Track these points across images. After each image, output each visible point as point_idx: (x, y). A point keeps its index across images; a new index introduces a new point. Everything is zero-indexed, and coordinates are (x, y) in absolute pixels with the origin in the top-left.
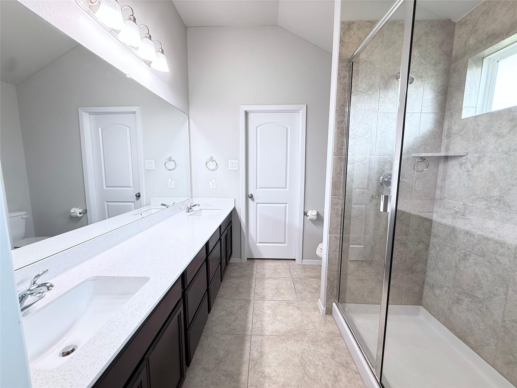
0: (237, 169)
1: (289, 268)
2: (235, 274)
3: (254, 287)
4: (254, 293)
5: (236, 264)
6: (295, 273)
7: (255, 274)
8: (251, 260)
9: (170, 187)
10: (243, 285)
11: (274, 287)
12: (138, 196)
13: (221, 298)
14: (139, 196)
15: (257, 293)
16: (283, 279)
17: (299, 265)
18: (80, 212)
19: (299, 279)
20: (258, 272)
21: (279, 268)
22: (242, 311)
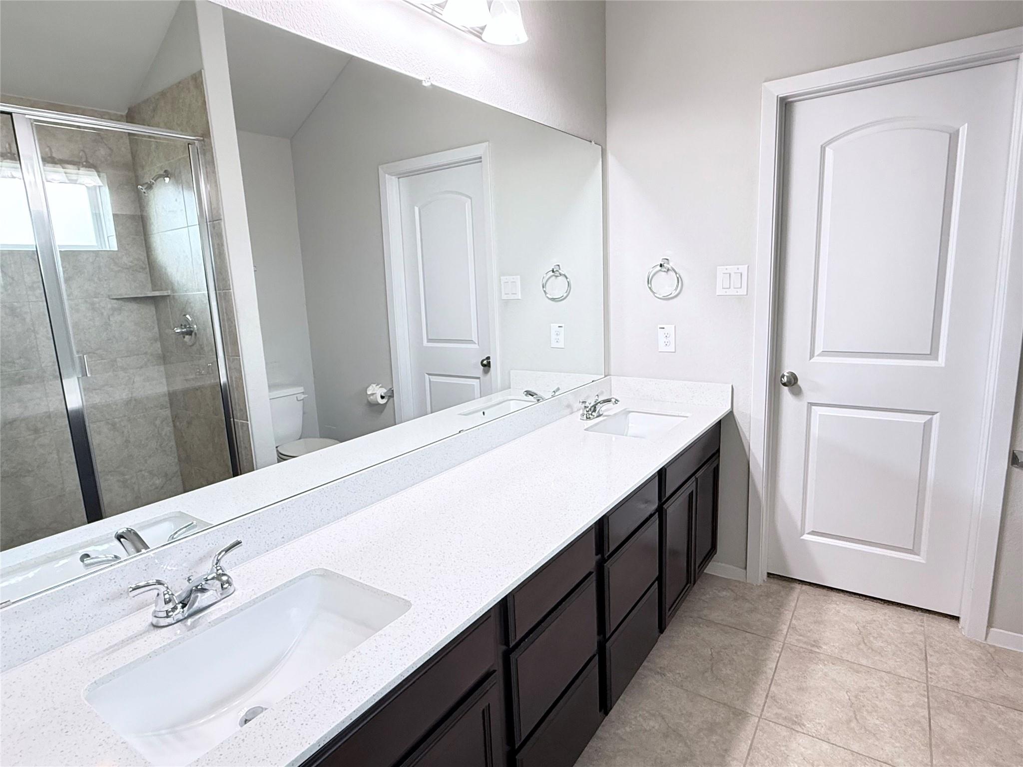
0: (743, 291)
1: (922, 645)
2: (715, 615)
3: (770, 673)
4: (767, 696)
5: (727, 584)
6: (945, 670)
7: (785, 632)
8: (780, 582)
9: (554, 345)
10: (735, 657)
11: (843, 696)
12: (486, 365)
13: (658, 677)
14: (489, 365)
15: (774, 698)
16: (886, 677)
17: (973, 644)
18: (383, 395)
19: (958, 698)
20: (794, 629)
21: (880, 636)
22: (714, 738)
